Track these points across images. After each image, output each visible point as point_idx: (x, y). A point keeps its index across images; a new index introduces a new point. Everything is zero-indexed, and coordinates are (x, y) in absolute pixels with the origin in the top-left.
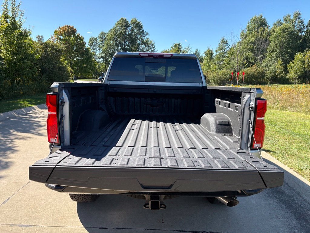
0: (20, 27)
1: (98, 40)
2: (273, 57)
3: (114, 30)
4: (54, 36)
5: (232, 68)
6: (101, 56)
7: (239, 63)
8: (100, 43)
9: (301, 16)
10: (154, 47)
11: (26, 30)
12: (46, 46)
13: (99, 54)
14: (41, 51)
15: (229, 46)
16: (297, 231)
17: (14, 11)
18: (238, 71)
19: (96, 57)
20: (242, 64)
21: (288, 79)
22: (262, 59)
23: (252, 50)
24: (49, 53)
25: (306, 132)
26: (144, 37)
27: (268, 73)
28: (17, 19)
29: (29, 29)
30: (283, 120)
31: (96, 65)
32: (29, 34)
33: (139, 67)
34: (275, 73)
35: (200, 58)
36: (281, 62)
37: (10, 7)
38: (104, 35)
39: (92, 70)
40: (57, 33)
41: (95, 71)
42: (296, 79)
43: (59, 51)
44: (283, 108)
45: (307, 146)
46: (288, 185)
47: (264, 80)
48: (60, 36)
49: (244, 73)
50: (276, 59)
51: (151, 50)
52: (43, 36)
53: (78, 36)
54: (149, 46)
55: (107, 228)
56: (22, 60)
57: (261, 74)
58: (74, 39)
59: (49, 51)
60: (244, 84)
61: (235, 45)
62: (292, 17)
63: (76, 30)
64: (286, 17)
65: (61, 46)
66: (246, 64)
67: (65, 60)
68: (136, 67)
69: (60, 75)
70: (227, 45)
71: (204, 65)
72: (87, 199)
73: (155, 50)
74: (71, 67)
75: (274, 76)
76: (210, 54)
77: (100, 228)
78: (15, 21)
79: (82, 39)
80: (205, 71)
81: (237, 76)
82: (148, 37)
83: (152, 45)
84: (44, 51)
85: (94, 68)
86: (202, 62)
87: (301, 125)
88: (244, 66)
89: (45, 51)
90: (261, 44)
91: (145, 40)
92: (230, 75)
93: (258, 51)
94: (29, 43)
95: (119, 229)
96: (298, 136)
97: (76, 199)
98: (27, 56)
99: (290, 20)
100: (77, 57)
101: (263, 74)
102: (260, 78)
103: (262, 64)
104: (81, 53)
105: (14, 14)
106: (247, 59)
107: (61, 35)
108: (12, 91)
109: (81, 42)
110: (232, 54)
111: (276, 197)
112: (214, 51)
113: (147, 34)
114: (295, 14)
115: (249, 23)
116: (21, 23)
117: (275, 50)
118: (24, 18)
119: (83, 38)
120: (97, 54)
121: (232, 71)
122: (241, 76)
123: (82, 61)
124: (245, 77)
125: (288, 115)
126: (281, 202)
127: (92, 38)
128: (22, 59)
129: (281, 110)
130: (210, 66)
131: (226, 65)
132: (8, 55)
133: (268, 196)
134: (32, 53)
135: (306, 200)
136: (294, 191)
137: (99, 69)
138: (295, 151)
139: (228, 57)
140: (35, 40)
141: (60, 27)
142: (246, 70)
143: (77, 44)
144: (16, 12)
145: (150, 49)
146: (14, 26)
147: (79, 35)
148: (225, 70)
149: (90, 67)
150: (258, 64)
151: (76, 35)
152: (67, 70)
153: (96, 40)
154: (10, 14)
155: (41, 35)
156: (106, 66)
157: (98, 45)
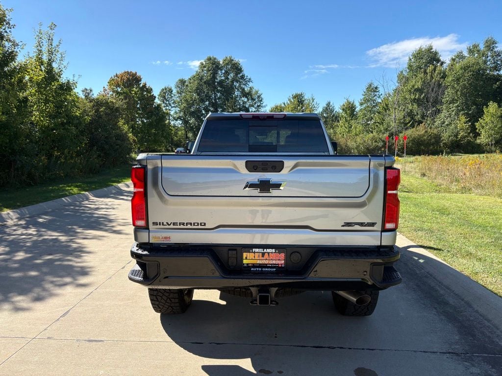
0: (60, 76)
1: (175, 91)
2: (453, 111)
3: (199, 77)
4: (107, 88)
5: (386, 130)
6: (177, 116)
7: (397, 122)
8: (176, 96)
9: (496, 45)
10: (261, 101)
11: (69, 81)
12: (98, 103)
13: (176, 113)
14: (90, 112)
15: (381, 95)
16: (458, 347)
17: (51, 53)
18: (396, 135)
19: (170, 118)
20: (403, 123)
21: (479, 145)
22: (435, 114)
23: (418, 101)
24: (102, 113)
25: (493, 224)
26: (245, 85)
27: (446, 136)
28: (55, 65)
29: (74, 80)
30: (461, 207)
31: (172, 130)
32: (73, 88)
33: (240, 133)
34: (456, 136)
35: (334, 115)
36: (465, 118)
37: (45, 49)
38: (184, 84)
39: (166, 138)
40: (113, 84)
41: (170, 140)
42: (492, 145)
43: (117, 110)
44: (465, 190)
45: (492, 242)
46: (454, 294)
47: (440, 147)
48: (116, 87)
49: (405, 138)
50: (457, 114)
51: (256, 105)
52: (93, 89)
53: (144, 86)
54: (253, 99)
55: (202, 343)
56: (63, 126)
57: (435, 138)
58: (138, 91)
59: (102, 111)
60: (407, 154)
61: (389, 94)
62: (482, 47)
63: (141, 77)
64: (471, 48)
65: (120, 103)
66: (409, 123)
67: (124, 124)
68: (236, 133)
69: (118, 146)
70: (377, 94)
71: (342, 127)
72: (174, 308)
73: (263, 105)
74: (134, 134)
75: (456, 141)
76: (350, 109)
77: (194, 343)
78: (53, 69)
79: (149, 90)
80: (343, 135)
81: (395, 141)
82: (251, 84)
83: (259, 97)
84: (95, 112)
85: (169, 135)
86: (338, 121)
87: (488, 213)
88: (405, 125)
89: (97, 111)
90: (433, 90)
91: (247, 89)
92: (383, 141)
93: (428, 102)
94: (73, 101)
95: (218, 344)
96: (480, 229)
97: (160, 308)
98: (71, 119)
99: (478, 51)
100: (142, 118)
101: (438, 138)
102: (433, 144)
103: (435, 122)
104: (149, 112)
105: (51, 58)
106: (411, 114)
107: (118, 85)
108: (49, 172)
109: (147, 95)
110: (386, 108)
111: (436, 308)
112: (357, 104)
113: (250, 80)
114: (486, 42)
115: (410, 59)
116: (62, 70)
117: (456, 100)
118: (65, 63)
119: (152, 90)
120: (172, 113)
121: (386, 135)
122: (402, 142)
123: (150, 125)
124: (409, 143)
125: (471, 200)
126: (441, 313)
127: (165, 89)
128: (63, 124)
129: (462, 193)
130: (351, 127)
131: (377, 126)
132: (42, 119)
133: (424, 306)
134: (77, 114)
135: (477, 312)
136: (463, 300)
137: (176, 136)
138: (472, 250)
139: (379, 113)
140: (82, 96)
141: (117, 75)
142: (410, 132)
143: (142, 98)
144: (54, 55)
145: (255, 103)
146: (51, 76)
147: (145, 84)
148: (375, 134)
149: (163, 134)
150: (428, 122)
151: (141, 85)
152: (129, 138)
153: (171, 91)
154: (45, 58)
155: (88, 88)
156: (186, 132)
157: (173, 98)
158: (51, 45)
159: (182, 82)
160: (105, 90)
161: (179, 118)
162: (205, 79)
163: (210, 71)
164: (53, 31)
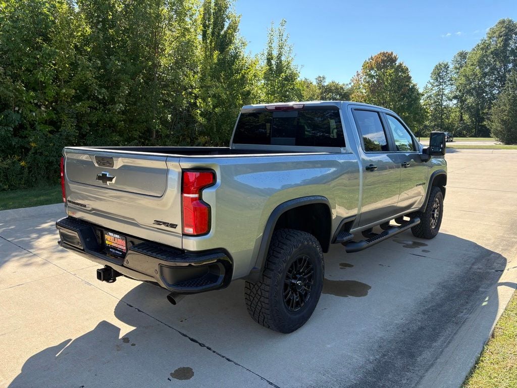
0: (287, 68)
1: (451, 67)
3: (485, 47)
4: (360, 72)
6: (453, 95)
8: (453, 73)
11: (293, 72)
13: (451, 92)
17: (281, 47)
19: (443, 98)
28: (283, 58)
38: (465, 58)
39: (418, 121)
40: (366, 67)
48: (370, 70)
63: (398, 57)
78: (281, 62)
105: (281, 52)
107: (371, 68)
109: (402, 76)
116: (289, 62)
118: (292, 55)
119: (407, 69)
120: (446, 92)
123: (401, 108)
127: (440, 65)
141: (372, 57)
144: (283, 49)
146: (280, 69)
149: (414, 117)
151: (396, 66)
153: (446, 67)
154: (275, 53)
155: (322, 76)
156: (462, 113)
157: (449, 75)
158: (282, 40)
159: (463, 55)
160: (358, 75)
161: (455, 97)
162: (492, 48)
163: (501, 37)
164: (284, 27)
